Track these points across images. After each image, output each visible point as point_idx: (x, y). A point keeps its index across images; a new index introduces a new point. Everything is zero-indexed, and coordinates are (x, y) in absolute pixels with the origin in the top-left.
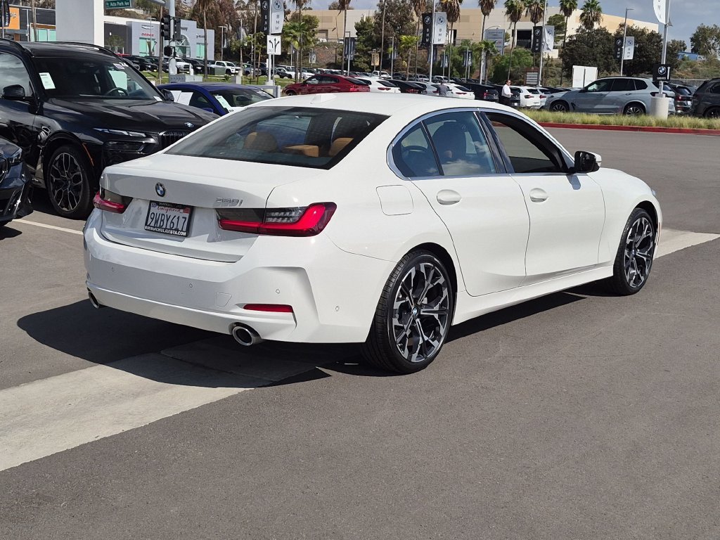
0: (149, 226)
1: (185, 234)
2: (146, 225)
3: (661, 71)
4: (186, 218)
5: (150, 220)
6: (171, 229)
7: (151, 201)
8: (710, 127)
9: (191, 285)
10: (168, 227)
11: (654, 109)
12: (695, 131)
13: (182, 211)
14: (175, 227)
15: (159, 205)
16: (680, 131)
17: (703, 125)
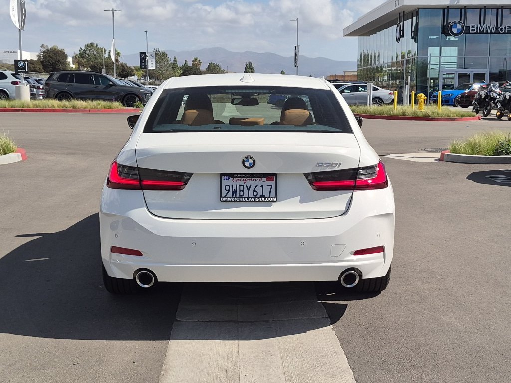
0: (225, 197)
1: (275, 199)
2: (221, 197)
3: (21, 65)
4: (272, 186)
5: (224, 192)
6: (255, 197)
7: (221, 174)
8: (74, 107)
9: (303, 243)
10: (251, 195)
11: (19, 95)
12: (65, 110)
13: (264, 179)
14: (260, 194)
15: (233, 177)
16: (54, 111)
17: (69, 106)
